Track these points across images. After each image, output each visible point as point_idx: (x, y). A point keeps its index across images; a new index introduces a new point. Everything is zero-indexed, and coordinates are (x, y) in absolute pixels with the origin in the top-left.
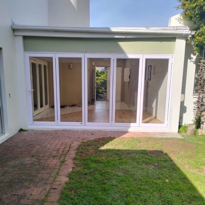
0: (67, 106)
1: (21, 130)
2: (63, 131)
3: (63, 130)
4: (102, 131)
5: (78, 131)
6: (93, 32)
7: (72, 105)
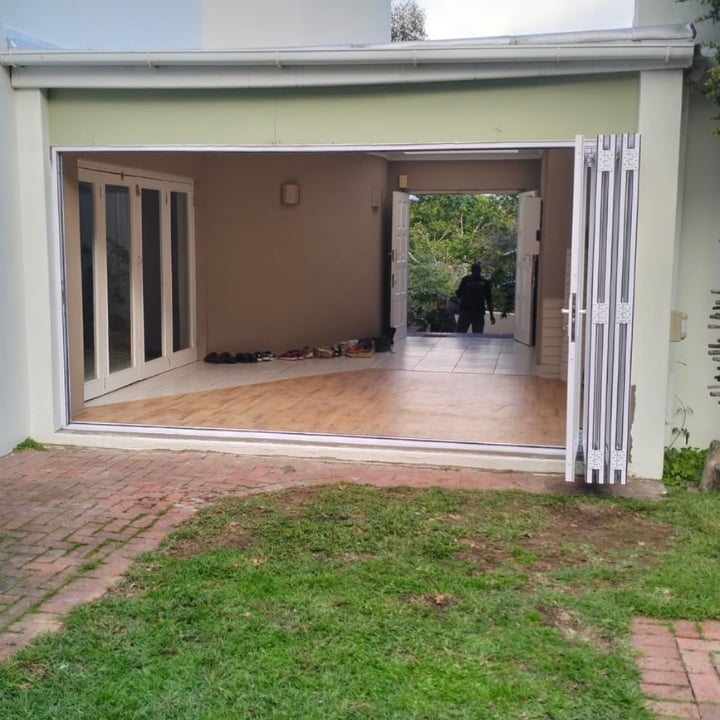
0: (267, 353)
1: (29, 444)
2: (181, 455)
3: (183, 451)
4: (334, 458)
5: (238, 456)
6: (296, 66)
7: (291, 352)
